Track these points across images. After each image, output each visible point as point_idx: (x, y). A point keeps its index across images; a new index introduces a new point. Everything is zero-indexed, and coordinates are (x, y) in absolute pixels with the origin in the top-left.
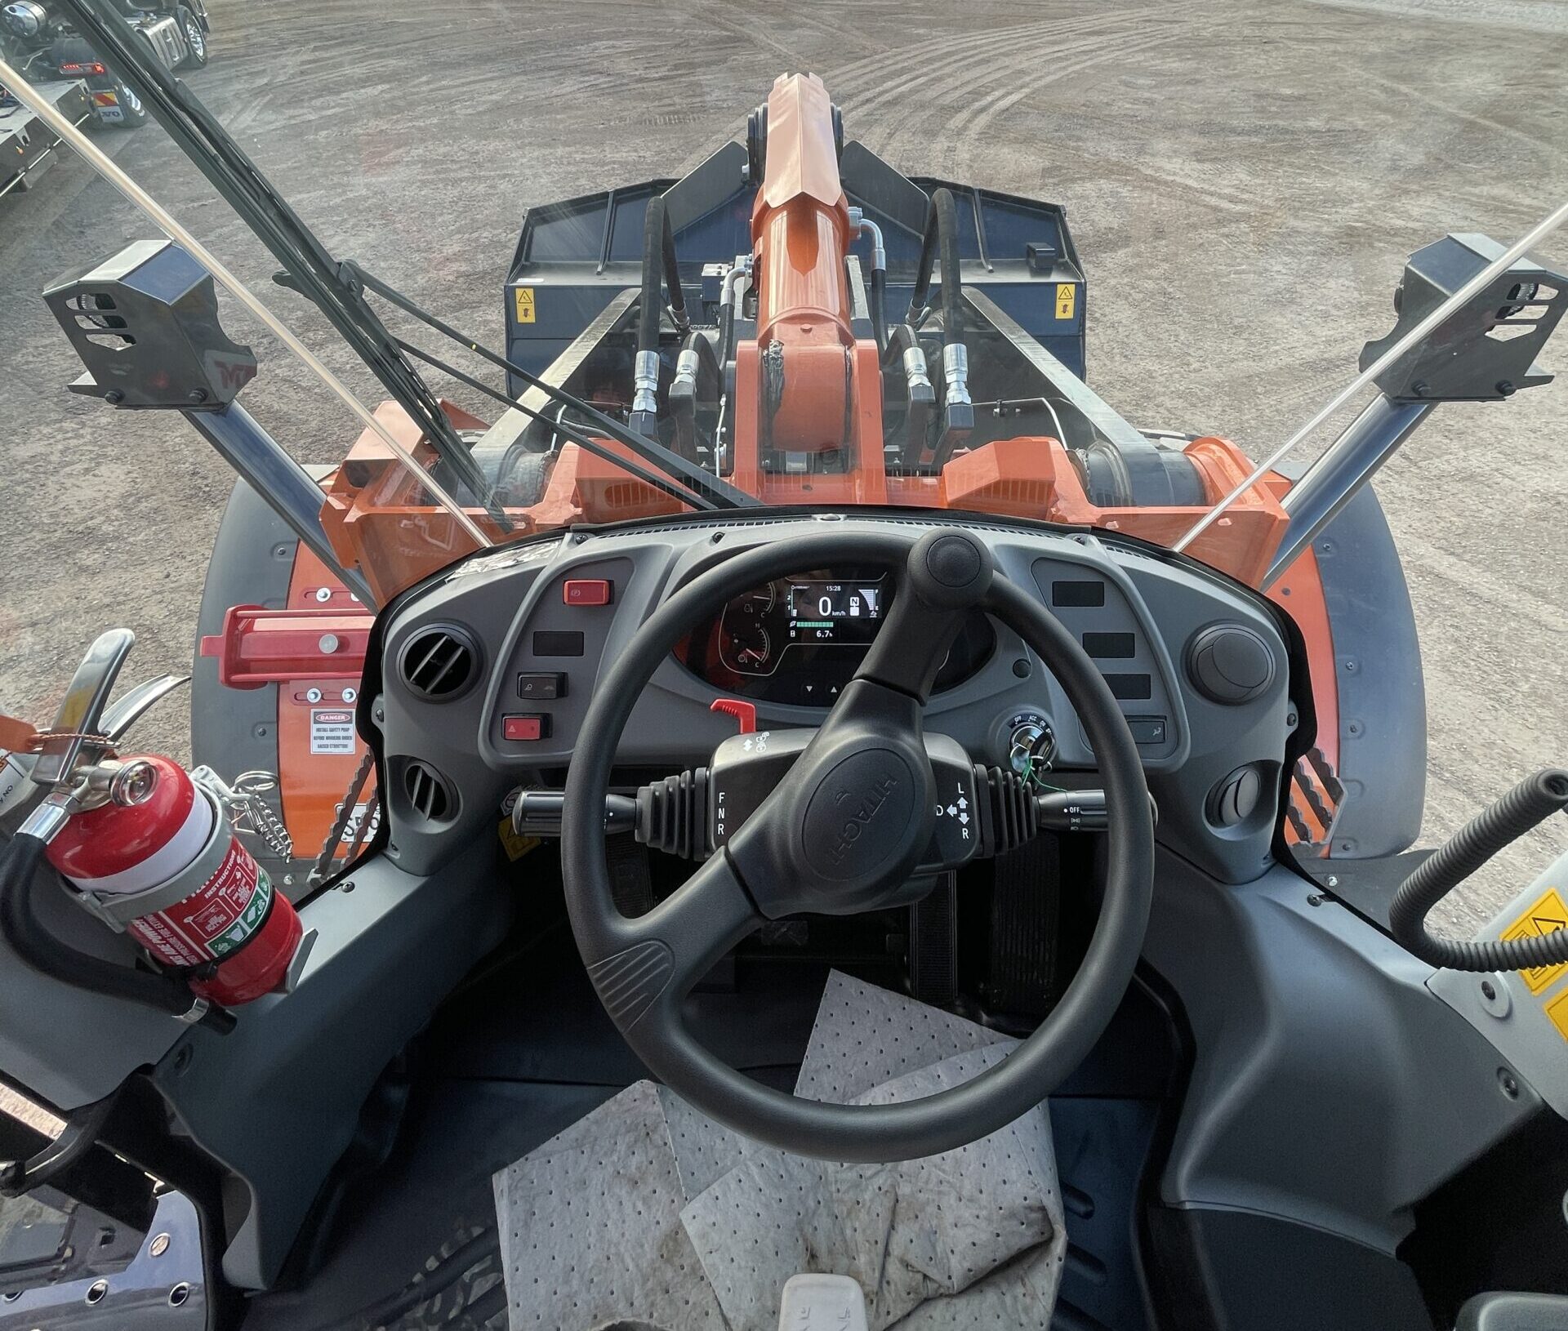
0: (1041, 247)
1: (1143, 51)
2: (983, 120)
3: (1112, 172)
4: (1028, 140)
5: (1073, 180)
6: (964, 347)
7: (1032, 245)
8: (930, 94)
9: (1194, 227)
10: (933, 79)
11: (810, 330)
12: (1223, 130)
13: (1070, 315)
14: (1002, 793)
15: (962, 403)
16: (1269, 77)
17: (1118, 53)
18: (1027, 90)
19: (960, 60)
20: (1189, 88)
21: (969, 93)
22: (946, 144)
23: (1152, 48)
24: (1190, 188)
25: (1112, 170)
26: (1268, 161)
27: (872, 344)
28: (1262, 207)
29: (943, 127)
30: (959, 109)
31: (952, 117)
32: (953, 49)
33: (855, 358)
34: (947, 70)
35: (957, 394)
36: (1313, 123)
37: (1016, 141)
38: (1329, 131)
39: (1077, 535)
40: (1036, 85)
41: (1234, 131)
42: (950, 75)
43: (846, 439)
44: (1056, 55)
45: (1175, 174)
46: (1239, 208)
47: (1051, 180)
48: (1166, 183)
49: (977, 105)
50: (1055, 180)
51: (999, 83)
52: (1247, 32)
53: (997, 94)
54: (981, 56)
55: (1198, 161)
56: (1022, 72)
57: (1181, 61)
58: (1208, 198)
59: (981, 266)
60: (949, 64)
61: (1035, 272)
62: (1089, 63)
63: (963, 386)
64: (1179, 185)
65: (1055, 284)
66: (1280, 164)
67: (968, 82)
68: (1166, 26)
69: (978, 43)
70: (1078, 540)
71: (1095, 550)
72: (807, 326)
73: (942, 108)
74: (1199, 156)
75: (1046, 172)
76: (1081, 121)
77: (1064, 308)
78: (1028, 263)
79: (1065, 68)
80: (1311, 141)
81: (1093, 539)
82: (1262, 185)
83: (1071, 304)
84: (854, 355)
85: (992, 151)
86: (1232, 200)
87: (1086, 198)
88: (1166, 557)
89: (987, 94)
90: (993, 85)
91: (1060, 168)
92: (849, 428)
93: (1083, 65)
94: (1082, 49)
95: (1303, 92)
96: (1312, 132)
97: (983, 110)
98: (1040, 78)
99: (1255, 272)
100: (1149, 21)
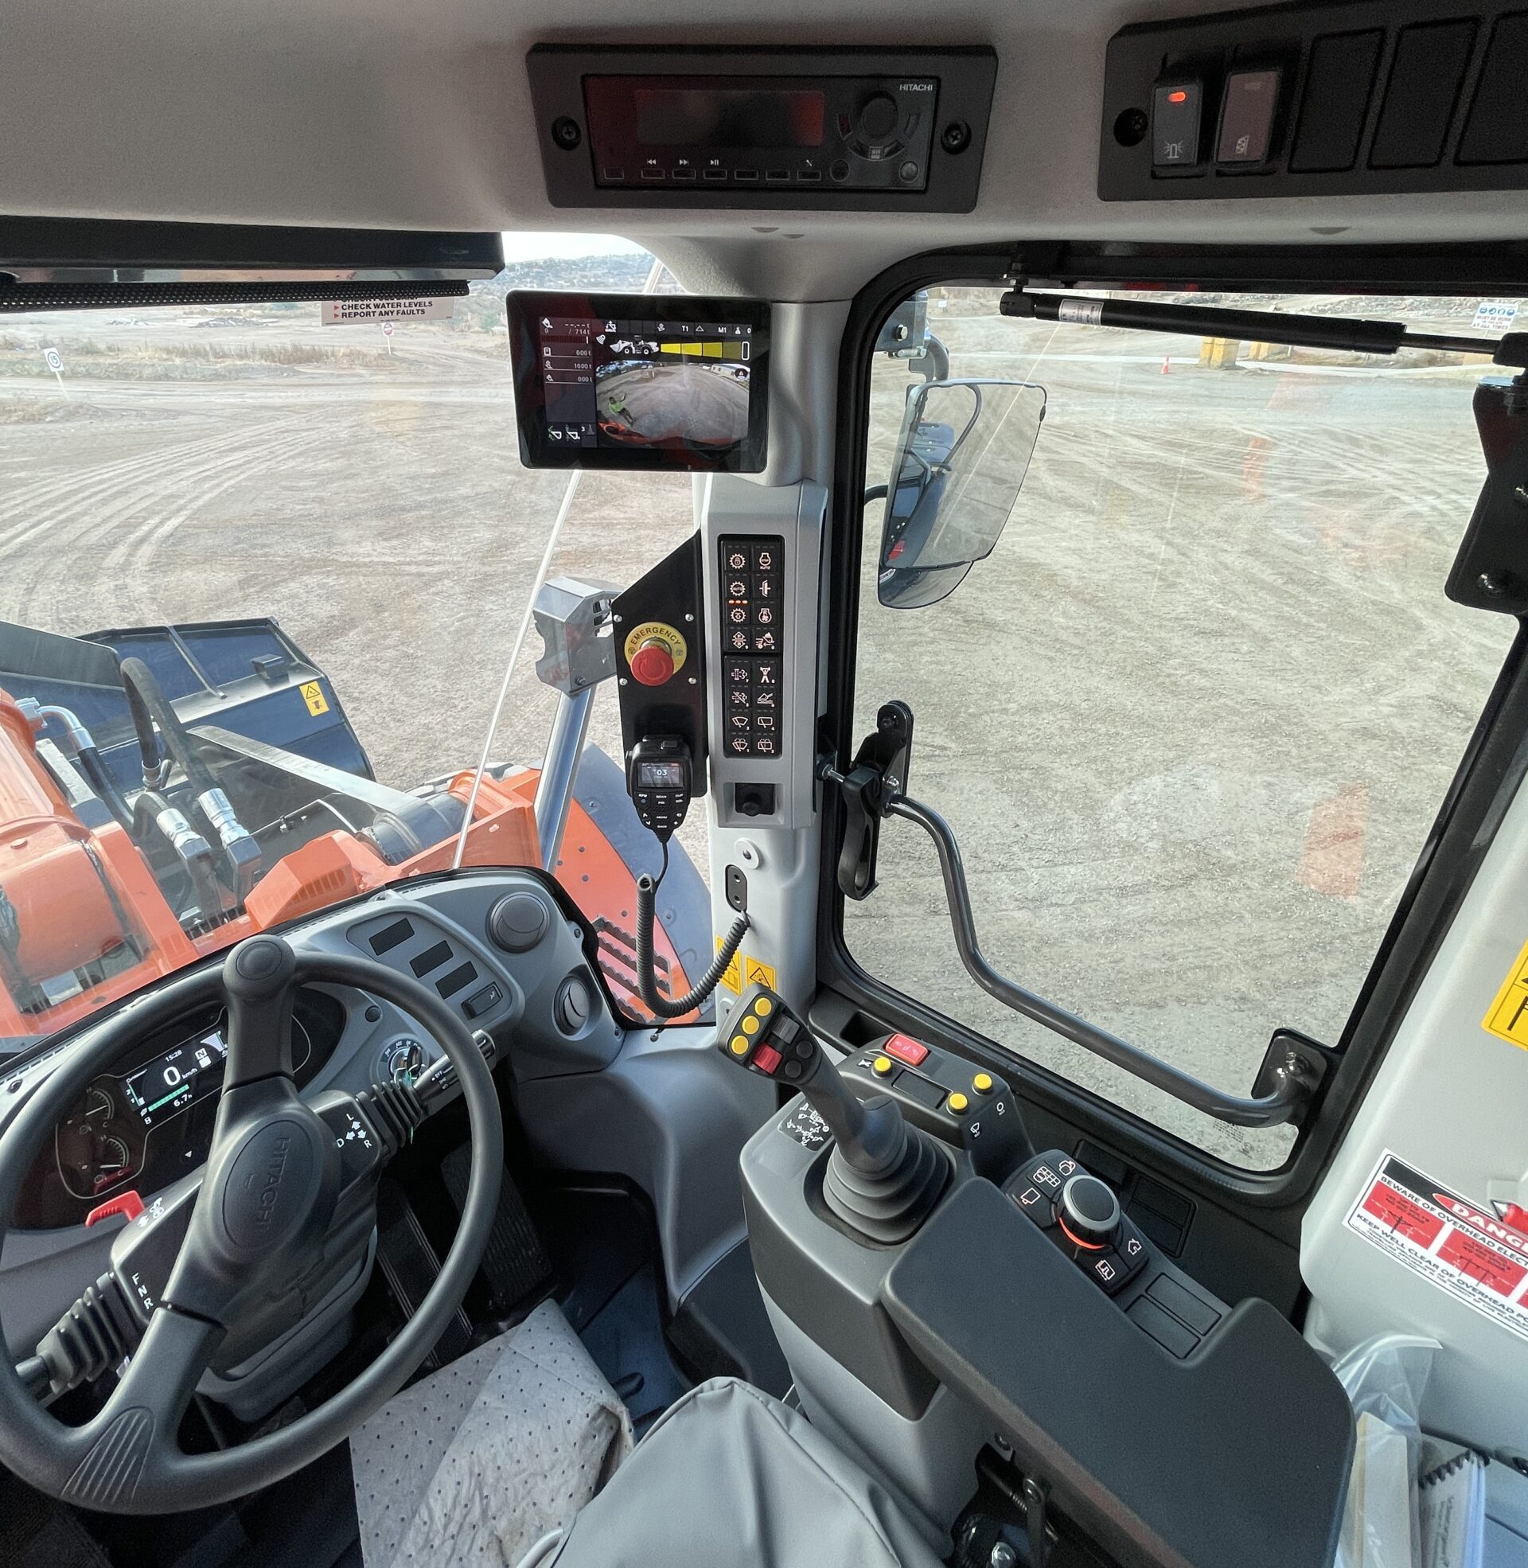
0: (265, 659)
1: (292, 457)
2: (147, 550)
3: (309, 567)
4: (209, 557)
5: (275, 584)
6: (218, 790)
7: (255, 660)
8: (65, 537)
9: (406, 594)
10: (62, 522)
11: (25, 844)
12: (394, 510)
13: (325, 708)
14: (385, 1102)
15: (240, 838)
16: (413, 462)
17: (269, 463)
18: (185, 513)
19: (89, 497)
20: (349, 482)
21: (118, 527)
22: (112, 584)
23: (301, 454)
24: (389, 563)
25: (307, 566)
26: (442, 527)
27: (115, 826)
28: (454, 563)
29: (100, 568)
30: (112, 546)
31: (106, 555)
32: (75, 487)
33: (100, 847)
34: (78, 509)
35: (231, 832)
36: (463, 491)
37: (197, 562)
38: (477, 494)
39: (376, 896)
40: (196, 505)
41: (403, 509)
42: (84, 513)
43: (126, 929)
44: (204, 474)
45: (369, 555)
46: (436, 569)
47: (252, 590)
48: (365, 565)
49: (132, 538)
50: (257, 588)
51: (150, 512)
52: (378, 429)
53: (153, 522)
54: (115, 489)
55: (385, 540)
56: (173, 497)
57: (332, 460)
58: (407, 568)
59: (210, 695)
60: (77, 502)
61: (271, 683)
62: (242, 477)
63: (234, 823)
64: (378, 563)
65: (297, 687)
66: (452, 527)
67: (111, 517)
68: (304, 434)
69: (105, 476)
70: (379, 899)
71: (394, 899)
72: (19, 842)
73: (90, 548)
74: (383, 535)
75: (243, 584)
76: (259, 530)
77: (316, 704)
78: (260, 676)
79: (218, 485)
80: (470, 505)
81: (390, 892)
82: (447, 546)
83: (321, 699)
84: (96, 845)
85: (172, 579)
86: (428, 564)
87: (295, 596)
88: (451, 876)
89: (140, 524)
90: (143, 514)
91: (255, 576)
92: (123, 917)
93: (238, 479)
94: (230, 464)
95: (444, 469)
96: (466, 498)
97: (142, 541)
98: (197, 498)
99: (472, 616)
100: (286, 431)
